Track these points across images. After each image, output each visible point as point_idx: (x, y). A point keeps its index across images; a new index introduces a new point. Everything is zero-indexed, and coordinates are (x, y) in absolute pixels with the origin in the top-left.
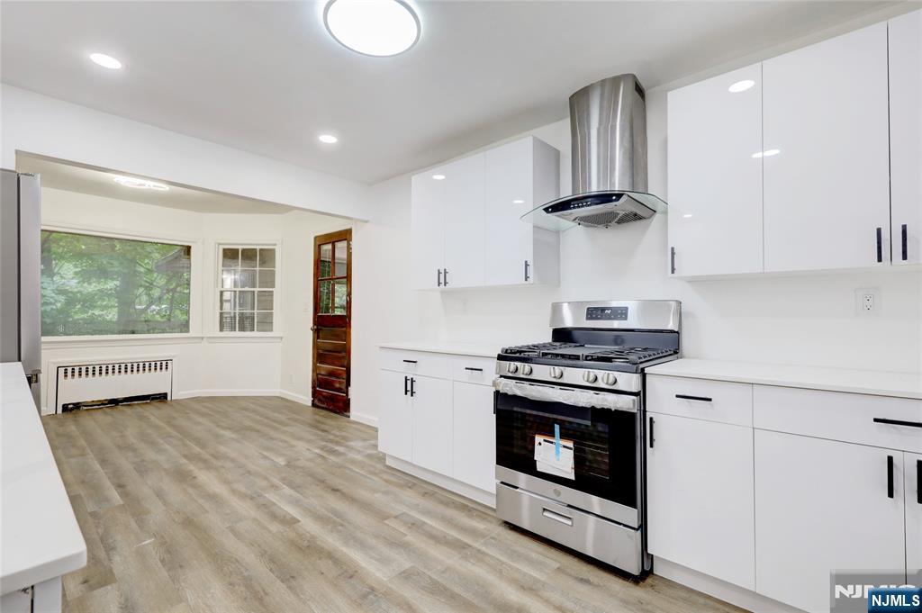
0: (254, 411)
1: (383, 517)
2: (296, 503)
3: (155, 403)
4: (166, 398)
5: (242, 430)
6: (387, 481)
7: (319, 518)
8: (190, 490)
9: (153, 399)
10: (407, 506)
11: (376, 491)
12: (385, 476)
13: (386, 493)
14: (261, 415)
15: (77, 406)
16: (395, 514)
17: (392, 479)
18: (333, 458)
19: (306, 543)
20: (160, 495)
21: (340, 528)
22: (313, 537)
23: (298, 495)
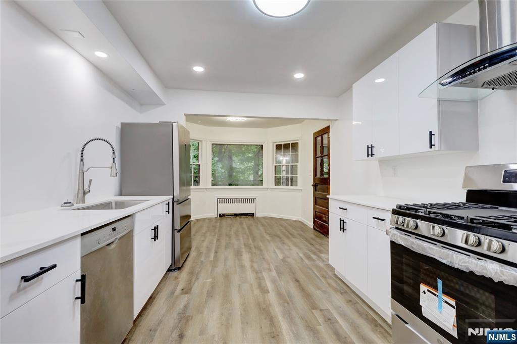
0: (285, 228)
1: (314, 306)
2: (274, 281)
3: (249, 217)
4: (254, 216)
5: (274, 236)
6: (329, 284)
7: (280, 295)
8: (237, 261)
9: (249, 216)
10: (333, 305)
11: (319, 289)
12: (330, 281)
13: (324, 292)
14: (286, 230)
15: (224, 215)
16: (322, 308)
17: (334, 284)
18: (307, 261)
19: (264, 306)
20: (226, 260)
21: (286, 304)
22: (270, 305)
23: (278, 278)
